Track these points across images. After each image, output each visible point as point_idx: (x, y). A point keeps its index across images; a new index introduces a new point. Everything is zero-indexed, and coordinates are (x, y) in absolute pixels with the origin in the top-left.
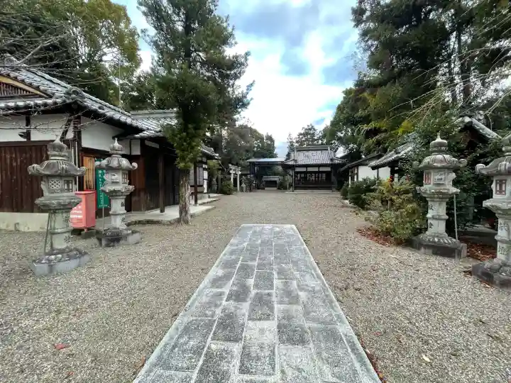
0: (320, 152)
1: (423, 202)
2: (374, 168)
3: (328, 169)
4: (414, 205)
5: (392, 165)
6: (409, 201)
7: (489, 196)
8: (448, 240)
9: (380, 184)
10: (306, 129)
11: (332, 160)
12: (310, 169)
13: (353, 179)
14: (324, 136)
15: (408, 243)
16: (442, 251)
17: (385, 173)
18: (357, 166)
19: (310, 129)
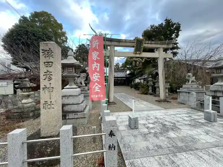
0: (122, 73)
1: (148, 86)
2: (140, 79)
3: (125, 79)
4: (147, 87)
5: (144, 79)
6: (146, 87)
7: (155, 85)
8: (152, 93)
9: (141, 83)
10: (116, 64)
11: (126, 75)
12: (119, 79)
13: (134, 82)
14: (122, 67)
15: (146, 94)
16: (151, 94)
17: (142, 81)
18: (135, 78)
19: (118, 64)
